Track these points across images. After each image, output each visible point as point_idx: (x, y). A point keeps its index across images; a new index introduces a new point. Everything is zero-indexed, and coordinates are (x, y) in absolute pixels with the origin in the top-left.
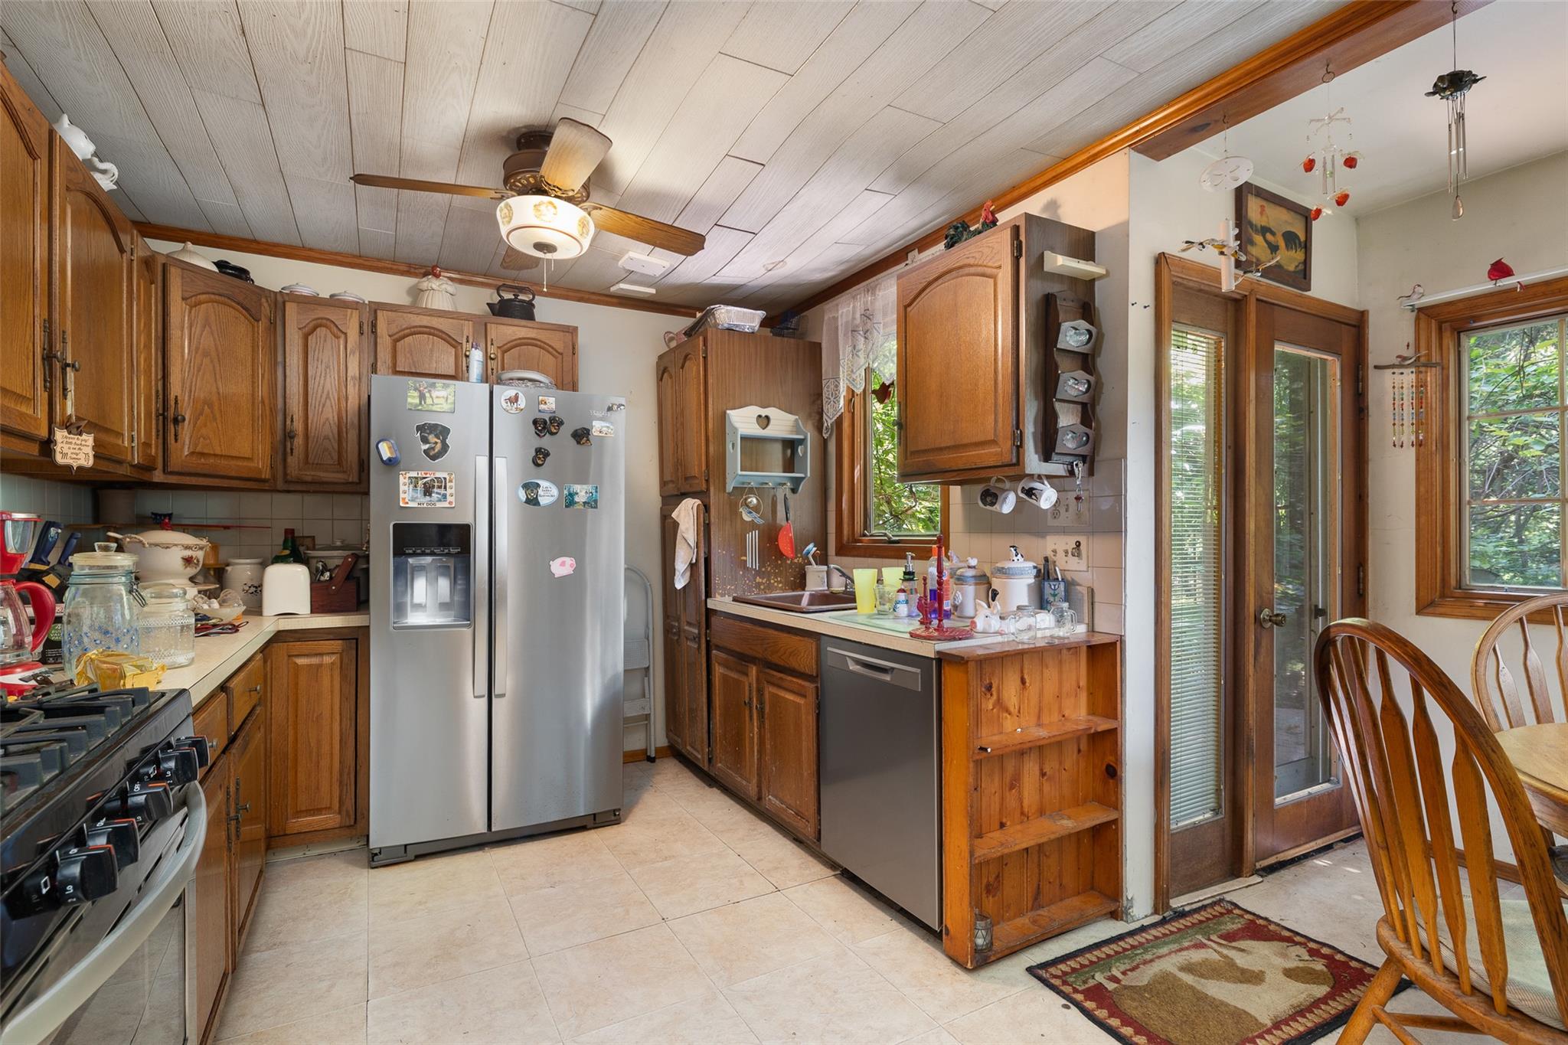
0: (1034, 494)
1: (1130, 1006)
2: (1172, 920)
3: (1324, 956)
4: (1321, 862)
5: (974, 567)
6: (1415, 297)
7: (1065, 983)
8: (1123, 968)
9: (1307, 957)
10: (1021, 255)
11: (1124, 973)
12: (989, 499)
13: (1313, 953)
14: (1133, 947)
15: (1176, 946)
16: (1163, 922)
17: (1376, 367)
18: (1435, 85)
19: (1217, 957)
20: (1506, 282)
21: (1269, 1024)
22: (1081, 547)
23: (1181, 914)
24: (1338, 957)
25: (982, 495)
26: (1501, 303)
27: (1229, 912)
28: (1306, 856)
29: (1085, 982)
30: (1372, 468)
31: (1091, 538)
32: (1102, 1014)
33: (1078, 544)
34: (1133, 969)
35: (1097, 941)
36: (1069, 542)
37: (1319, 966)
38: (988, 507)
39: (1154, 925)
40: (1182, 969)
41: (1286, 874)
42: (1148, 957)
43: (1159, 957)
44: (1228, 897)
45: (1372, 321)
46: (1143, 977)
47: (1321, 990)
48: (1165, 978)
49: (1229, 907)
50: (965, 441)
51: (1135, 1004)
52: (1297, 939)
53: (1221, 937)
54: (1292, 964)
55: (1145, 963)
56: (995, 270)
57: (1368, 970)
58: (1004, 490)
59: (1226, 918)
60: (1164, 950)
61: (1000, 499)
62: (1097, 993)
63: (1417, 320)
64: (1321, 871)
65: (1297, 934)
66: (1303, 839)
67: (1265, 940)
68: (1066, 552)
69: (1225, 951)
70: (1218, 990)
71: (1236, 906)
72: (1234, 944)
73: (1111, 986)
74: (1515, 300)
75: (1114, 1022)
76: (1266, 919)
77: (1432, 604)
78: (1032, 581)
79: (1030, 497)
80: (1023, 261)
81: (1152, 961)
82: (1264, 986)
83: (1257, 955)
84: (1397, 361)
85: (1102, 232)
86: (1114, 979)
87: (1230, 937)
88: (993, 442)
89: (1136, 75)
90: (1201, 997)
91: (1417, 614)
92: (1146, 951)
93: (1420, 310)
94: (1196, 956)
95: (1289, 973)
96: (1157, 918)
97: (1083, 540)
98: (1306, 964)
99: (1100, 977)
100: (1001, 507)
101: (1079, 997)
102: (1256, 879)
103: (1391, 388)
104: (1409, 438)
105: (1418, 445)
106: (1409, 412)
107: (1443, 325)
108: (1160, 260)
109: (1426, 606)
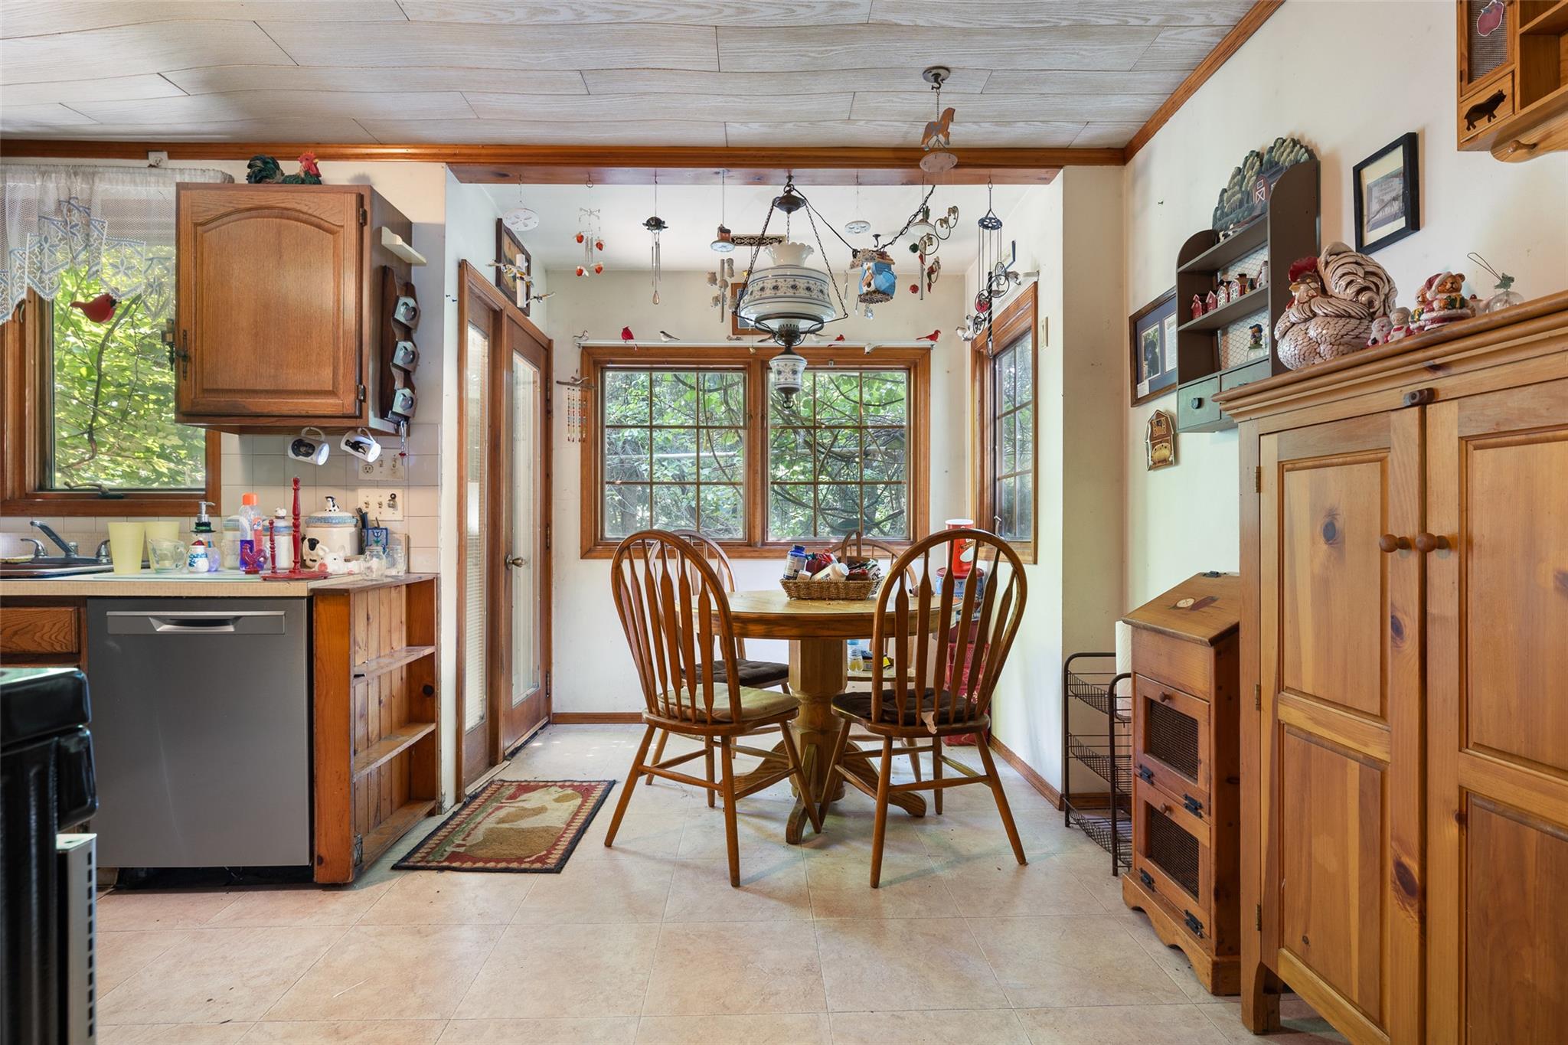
0: (361, 447)
1: (481, 853)
2: (470, 803)
3: (569, 786)
4: (536, 744)
5: (283, 518)
6: (584, 338)
7: (428, 862)
8: (461, 838)
9: (560, 790)
10: (365, 223)
11: (464, 840)
12: (303, 449)
13: (562, 787)
14: (458, 825)
15: (484, 814)
16: (465, 805)
17: (558, 382)
18: (648, 221)
19: (514, 809)
20: (630, 343)
21: (565, 826)
22: (396, 499)
23: (474, 797)
24: (575, 784)
25: (294, 445)
26: (626, 355)
27: (502, 786)
28: (527, 742)
29: (442, 856)
30: (555, 453)
31: (406, 491)
32: (468, 865)
33: (393, 497)
34: (468, 835)
35: (430, 832)
36: (385, 495)
37: (569, 791)
38: (301, 458)
39: (461, 809)
40: (498, 823)
41: (521, 755)
42: (472, 826)
43: (479, 823)
44: (496, 778)
45: (555, 346)
46: (478, 835)
47: (579, 801)
48: (491, 831)
49: (500, 783)
50: (290, 387)
51: (484, 851)
52: (549, 784)
53: (508, 799)
54: (556, 796)
55: (473, 829)
56: (338, 229)
57: (593, 784)
58: (322, 442)
59: (503, 789)
60: (479, 819)
61: (317, 451)
62: (454, 856)
63: (582, 354)
64: (538, 749)
65: (548, 782)
66: (525, 730)
67: (534, 790)
68: (380, 504)
69: (516, 805)
70: (525, 824)
71: (504, 781)
72: (518, 799)
73: (462, 850)
74: (632, 356)
75: (480, 865)
76: (526, 781)
77: (590, 550)
78: (353, 529)
79: (357, 450)
80: (367, 229)
81: (476, 827)
82: (549, 812)
83: (533, 800)
84: (571, 381)
85: (419, 225)
86: (459, 846)
87: (513, 797)
88: (332, 393)
89: (475, 117)
90: (521, 831)
91: (582, 558)
92: (468, 824)
93: (584, 348)
94: (502, 813)
95: (557, 800)
96: (459, 805)
97: (398, 492)
98: (561, 794)
99: (449, 849)
100: (317, 458)
101: (446, 864)
102: (507, 763)
103: (567, 399)
104: (577, 435)
105: (583, 441)
106: (577, 417)
107: (596, 361)
108: (462, 265)
109: (587, 553)
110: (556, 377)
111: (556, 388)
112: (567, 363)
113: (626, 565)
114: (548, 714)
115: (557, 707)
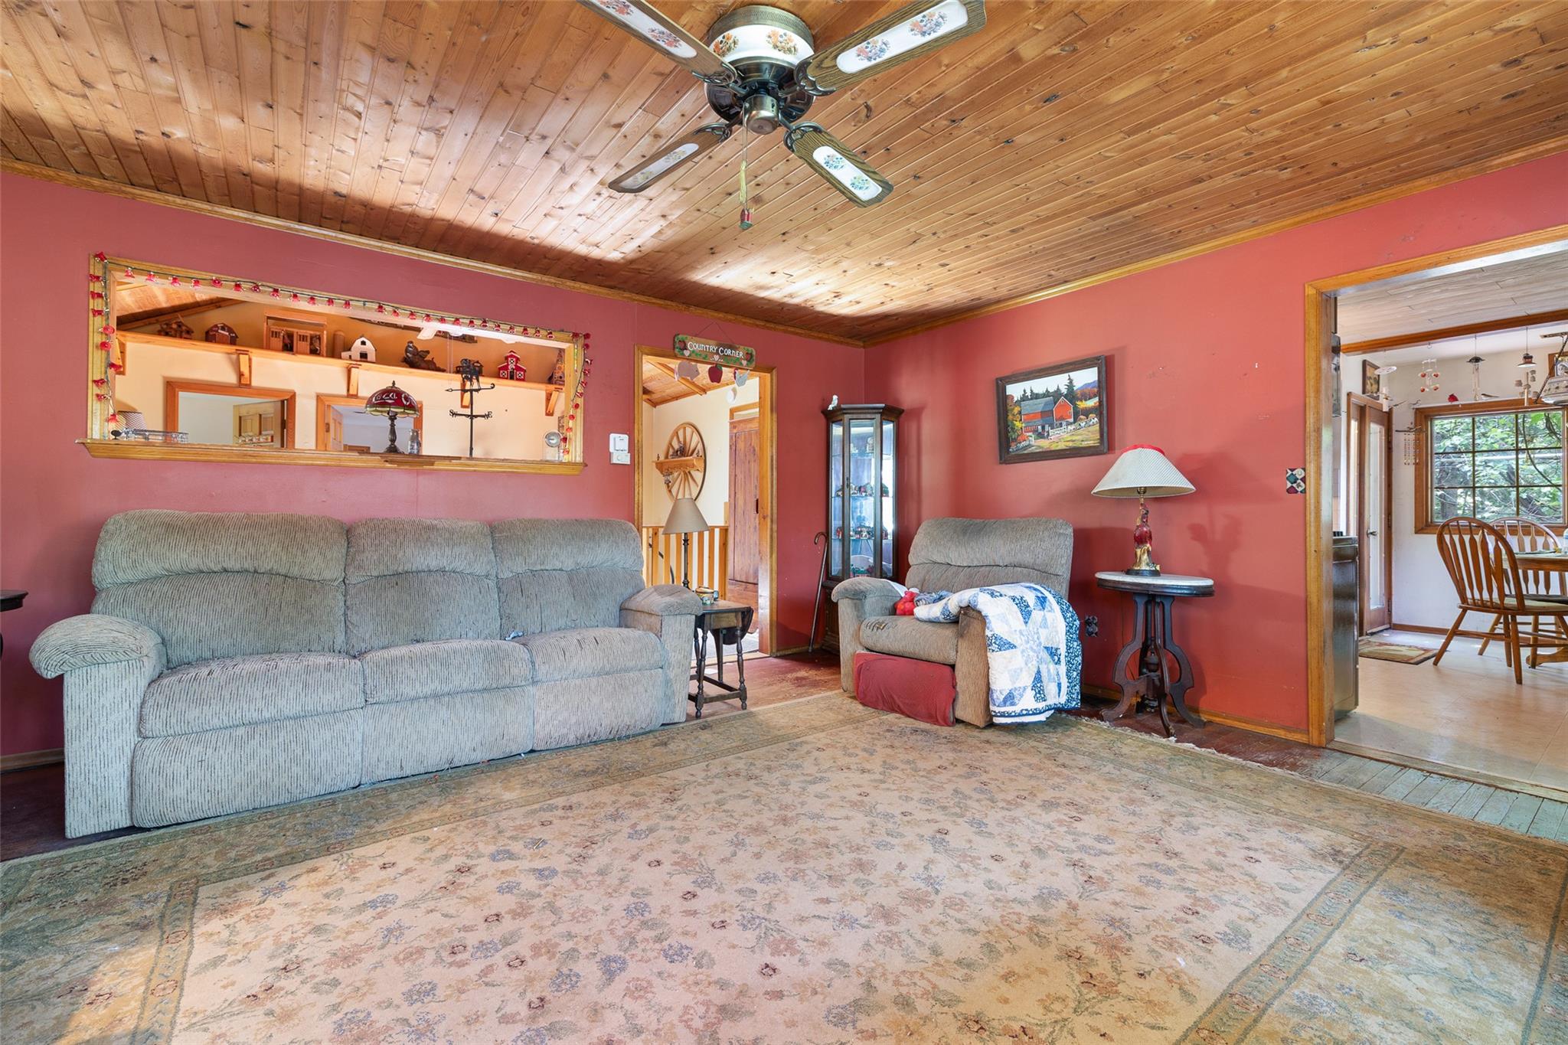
6: (1416, 404)
17: (1397, 430)
20: (1455, 402)
26: (1451, 409)
30: (1394, 473)
45: (1395, 413)
63: (1415, 413)
74: (1458, 409)
77: (1421, 529)
84: (1407, 429)
91: (1416, 534)
93: (1415, 409)
103: (1404, 442)
104: (1412, 460)
105: (1416, 464)
106: (1412, 451)
107: (1424, 416)
108: (1349, 395)
109: (1419, 530)
110: (1395, 427)
111: (1395, 435)
112: (1403, 419)
113: (1447, 538)
114: (1390, 623)
115: (1395, 620)
